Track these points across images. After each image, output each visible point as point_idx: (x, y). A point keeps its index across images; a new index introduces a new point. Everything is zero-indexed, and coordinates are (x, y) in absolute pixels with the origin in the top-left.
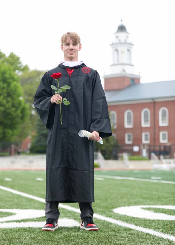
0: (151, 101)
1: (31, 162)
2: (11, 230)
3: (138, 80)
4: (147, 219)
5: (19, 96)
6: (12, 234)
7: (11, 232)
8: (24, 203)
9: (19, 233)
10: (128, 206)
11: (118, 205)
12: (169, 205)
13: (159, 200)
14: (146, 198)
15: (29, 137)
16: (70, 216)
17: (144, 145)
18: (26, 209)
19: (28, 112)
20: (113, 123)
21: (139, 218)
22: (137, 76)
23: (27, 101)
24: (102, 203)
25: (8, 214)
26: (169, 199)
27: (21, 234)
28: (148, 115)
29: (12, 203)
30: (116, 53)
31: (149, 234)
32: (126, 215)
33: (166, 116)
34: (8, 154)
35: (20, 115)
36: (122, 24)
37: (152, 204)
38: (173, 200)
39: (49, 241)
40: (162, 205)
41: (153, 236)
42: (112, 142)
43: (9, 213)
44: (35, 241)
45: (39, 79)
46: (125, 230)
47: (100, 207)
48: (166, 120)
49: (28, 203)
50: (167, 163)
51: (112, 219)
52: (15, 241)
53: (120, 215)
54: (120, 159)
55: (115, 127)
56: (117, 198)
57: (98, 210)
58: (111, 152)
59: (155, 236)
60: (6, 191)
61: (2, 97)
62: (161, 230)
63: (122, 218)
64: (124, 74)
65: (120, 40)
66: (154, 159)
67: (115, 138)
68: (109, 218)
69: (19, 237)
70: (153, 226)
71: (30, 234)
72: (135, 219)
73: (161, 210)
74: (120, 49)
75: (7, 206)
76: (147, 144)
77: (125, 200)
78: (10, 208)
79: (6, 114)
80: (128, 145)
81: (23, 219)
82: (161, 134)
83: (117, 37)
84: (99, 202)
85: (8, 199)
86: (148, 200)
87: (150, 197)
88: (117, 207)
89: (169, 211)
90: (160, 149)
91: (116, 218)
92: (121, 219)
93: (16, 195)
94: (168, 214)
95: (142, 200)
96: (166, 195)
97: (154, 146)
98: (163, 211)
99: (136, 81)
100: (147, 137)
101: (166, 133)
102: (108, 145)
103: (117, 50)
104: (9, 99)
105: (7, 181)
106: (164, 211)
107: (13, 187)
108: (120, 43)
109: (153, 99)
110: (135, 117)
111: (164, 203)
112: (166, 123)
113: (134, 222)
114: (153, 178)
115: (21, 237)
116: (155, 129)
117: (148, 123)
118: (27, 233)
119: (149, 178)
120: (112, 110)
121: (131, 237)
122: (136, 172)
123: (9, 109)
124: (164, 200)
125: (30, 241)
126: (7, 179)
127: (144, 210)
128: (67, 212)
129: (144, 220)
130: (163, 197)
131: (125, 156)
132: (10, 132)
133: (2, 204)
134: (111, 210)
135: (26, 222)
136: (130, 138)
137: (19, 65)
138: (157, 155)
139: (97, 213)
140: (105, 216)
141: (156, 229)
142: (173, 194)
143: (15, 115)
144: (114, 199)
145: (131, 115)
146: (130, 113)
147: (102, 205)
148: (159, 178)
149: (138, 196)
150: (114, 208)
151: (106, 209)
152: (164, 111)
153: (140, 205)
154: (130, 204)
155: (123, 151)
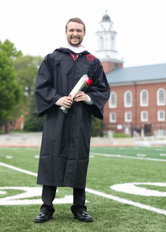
0: (133, 84)
1: (25, 139)
2: (27, 207)
3: (121, 64)
4: (141, 195)
8: (30, 181)
9: (34, 210)
10: (123, 183)
11: (112, 182)
12: (158, 182)
13: (148, 177)
14: (136, 175)
15: (22, 116)
17: (127, 123)
18: (34, 186)
21: (135, 195)
22: (120, 61)
23: (20, 84)
24: (98, 180)
26: (156, 176)
28: (130, 97)
29: (19, 181)
30: (101, 40)
31: (146, 210)
32: (122, 192)
33: (146, 97)
36: (106, 14)
37: (143, 181)
40: (152, 182)
41: (150, 211)
43: (21, 191)
45: (32, 64)
47: (98, 184)
48: (146, 101)
50: (148, 140)
51: (111, 196)
53: (117, 192)
54: (105, 136)
56: (110, 175)
57: (97, 187)
58: (97, 130)
59: (152, 211)
60: (10, 169)
62: (155, 206)
63: (119, 195)
64: (108, 59)
65: (104, 29)
66: (136, 136)
68: (108, 194)
72: (131, 196)
73: (152, 186)
74: (104, 37)
75: (16, 184)
76: (130, 123)
77: (118, 177)
78: (20, 186)
80: (113, 124)
81: (34, 196)
82: (142, 113)
83: (102, 26)
84: (96, 180)
85: (15, 177)
86: (139, 177)
87: (140, 174)
88: (113, 185)
89: (159, 188)
90: (141, 126)
91: (114, 194)
93: (21, 172)
95: (133, 177)
96: (153, 172)
97: (136, 124)
99: (119, 66)
100: (129, 117)
101: (147, 112)
103: (102, 38)
105: (8, 159)
106: (155, 188)
107: (16, 165)
108: (105, 32)
109: (134, 82)
110: (118, 99)
111: (153, 180)
113: (131, 198)
114: (138, 155)
116: (136, 109)
117: (130, 104)
119: (135, 156)
122: (121, 148)
124: (152, 177)
126: (9, 157)
127: (137, 187)
129: (139, 196)
130: (151, 174)
131: (110, 133)
133: (11, 182)
134: (108, 187)
136: (114, 117)
137: (13, 52)
138: (138, 132)
140: (105, 193)
141: (151, 205)
142: (159, 171)
144: (108, 176)
145: (114, 96)
146: (114, 94)
147: (99, 182)
148: (144, 155)
149: (129, 174)
150: (111, 185)
151: (104, 186)
152: (144, 92)
153: (133, 182)
154: (123, 181)
155: (108, 129)
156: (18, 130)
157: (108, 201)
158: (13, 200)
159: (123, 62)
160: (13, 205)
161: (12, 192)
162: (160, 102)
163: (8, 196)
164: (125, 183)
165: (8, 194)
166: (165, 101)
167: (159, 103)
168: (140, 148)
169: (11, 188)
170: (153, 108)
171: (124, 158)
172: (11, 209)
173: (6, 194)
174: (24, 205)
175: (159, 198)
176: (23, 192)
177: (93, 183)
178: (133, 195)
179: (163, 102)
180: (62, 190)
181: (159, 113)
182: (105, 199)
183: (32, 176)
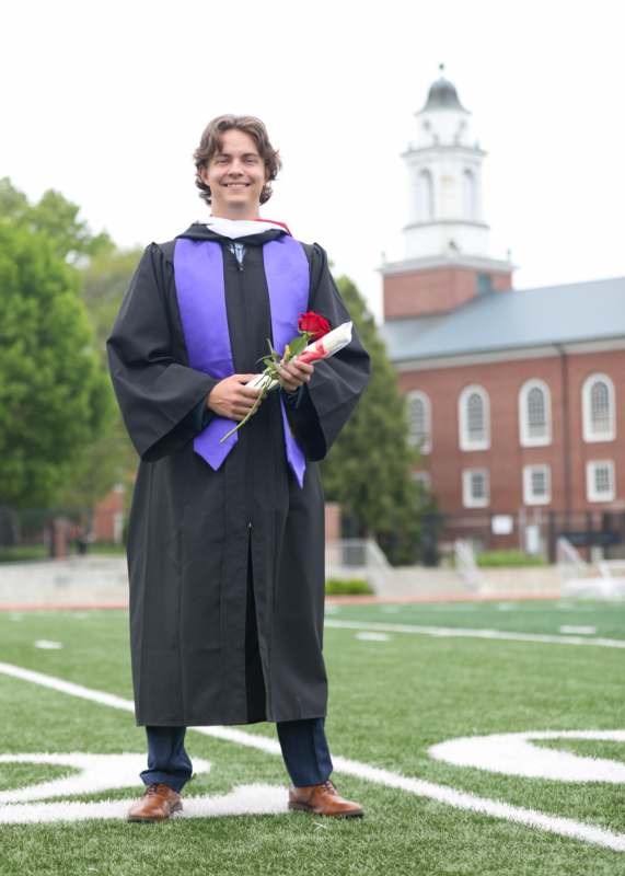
0: (553, 352)
2: (68, 830)
3: (506, 277)
4: (550, 780)
5: (80, 344)
6: (72, 845)
7: (68, 839)
8: (111, 730)
9: (95, 840)
10: (484, 734)
11: (442, 730)
13: (593, 708)
14: (544, 704)
15: (119, 490)
16: (276, 776)
17: (530, 510)
18: (119, 751)
20: (419, 434)
21: (526, 778)
22: (500, 262)
24: (386, 724)
25: (55, 772)
27: (104, 845)
28: (541, 403)
29: (64, 731)
30: (423, 182)
31: (558, 836)
32: (475, 769)
33: (607, 405)
34: (43, 551)
36: (442, 78)
37: (566, 725)
39: (207, 866)
40: (604, 727)
41: (573, 841)
42: (417, 504)
43: (57, 769)
44: (155, 868)
46: (476, 822)
47: (380, 740)
48: (607, 419)
49: (124, 731)
50: (614, 574)
51: (426, 783)
52: (83, 870)
53: (453, 766)
54: (445, 562)
55: (426, 449)
56: (439, 705)
57: (375, 750)
58: (414, 537)
59: (583, 842)
60: (41, 688)
61: (19, 346)
62: (601, 819)
63: (462, 779)
64: (452, 256)
65: (436, 138)
66: (568, 560)
67: (427, 486)
68: (414, 779)
69: (97, 856)
70: (573, 806)
71: (137, 844)
72: (510, 781)
73: (601, 745)
74: (436, 169)
75: (48, 743)
76: (543, 507)
77: (471, 712)
78: (62, 751)
79: (35, 409)
80: (475, 512)
81: (108, 787)
82: (591, 469)
83: (427, 125)
84: (377, 723)
85: (52, 718)
86: (554, 712)
87: (561, 698)
88: (441, 741)
90: (590, 523)
91: (440, 779)
92: (460, 783)
93: (79, 699)
95: (528, 711)
96: (615, 691)
97: (568, 513)
98: (606, 749)
99: (496, 284)
100: (542, 484)
101: (609, 465)
102: (401, 512)
103: (426, 173)
105: (43, 651)
106: (611, 752)
107: (65, 673)
108: (437, 147)
109: (557, 345)
110: (494, 415)
111: (610, 720)
112: (607, 429)
113: (505, 791)
114: (567, 629)
115: (106, 855)
116: (568, 451)
117: (541, 434)
118: (123, 840)
119: (555, 632)
120: (413, 388)
121: (499, 849)
122: (504, 607)
124: (608, 709)
125: (136, 869)
126: (44, 644)
127: (538, 748)
128: (263, 760)
129: (540, 784)
130: (606, 699)
131: (465, 551)
132: (52, 471)
133: (29, 735)
134: (422, 750)
135: (119, 799)
136: (480, 487)
138: (576, 545)
139: (374, 763)
140: (401, 774)
141: (583, 815)
143: (67, 411)
144: (430, 708)
145: (480, 403)
146: (479, 397)
147: (387, 733)
148: (588, 630)
149: (517, 698)
150: (432, 743)
151: (402, 747)
152: (599, 385)
153: (524, 731)
154: (487, 725)
155: (455, 534)
156: (105, 545)
158: (19, 803)
159: (515, 268)
160: (11, 823)
161: (23, 774)
164: (496, 732)
165: (5, 780)
168: (579, 603)
169: (22, 758)
171: (506, 641)
174: (62, 822)
176: (65, 774)
177: (361, 738)
178: (518, 776)
180: (231, 763)
182: (394, 799)
183: (118, 713)
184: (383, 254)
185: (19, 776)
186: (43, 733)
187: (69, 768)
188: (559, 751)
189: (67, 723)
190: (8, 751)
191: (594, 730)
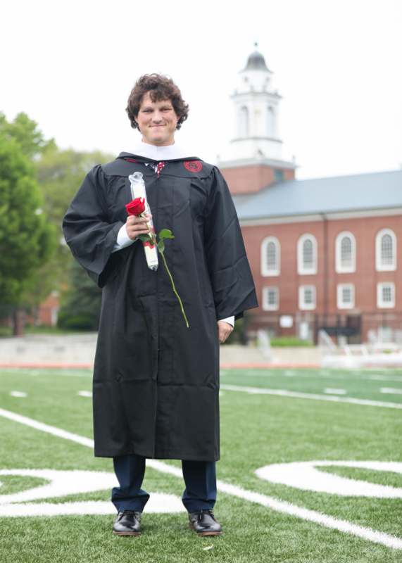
0: (318, 218)
1: (61, 349)
2: (47, 521)
3: (292, 172)
4: (330, 494)
5: (34, 207)
8: (63, 454)
9: (66, 529)
10: (287, 462)
11: (262, 458)
12: (371, 459)
13: (350, 446)
14: (321, 442)
15: (55, 294)
16: (167, 487)
17: (303, 313)
18: (70, 468)
19: (53, 240)
21: (316, 492)
22: (288, 163)
23: (51, 217)
24: (228, 453)
25: (37, 482)
26: (370, 444)
28: (311, 249)
29: (37, 454)
30: (243, 114)
31: (338, 531)
32: (285, 486)
33: (350, 251)
35: (37, 248)
36: (256, 52)
37: (335, 457)
38: (380, 448)
40: (358, 459)
47: (227, 465)
48: (350, 259)
49: (72, 454)
50: (353, 353)
51: (257, 494)
53: (272, 483)
54: (251, 343)
56: (258, 441)
57: (224, 471)
59: (355, 536)
60: (18, 424)
62: (364, 521)
63: (277, 490)
64: (258, 160)
65: (252, 87)
66: (325, 343)
68: (250, 491)
72: (305, 494)
73: (358, 471)
74: (250, 105)
75: (28, 462)
76: (311, 312)
77: (277, 447)
78: (37, 468)
80: (270, 313)
81: (68, 493)
82: (340, 289)
83: (246, 80)
85: (28, 444)
86: (327, 448)
87: (330, 438)
88: (262, 466)
89: (375, 475)
90: (339, 322)
91: (264, 491)
92: (276, 494)
93: (43, 432)
94: (375, 483)
95: (312, 447)
96: (362, 434)
97: (326, 315)
98: (361, 474)
99: (286, 175)
100: (310, 297)
101: (351, 287)
103: (245, 108)
104: (14, 213)
105: (16, 398)
106: (364, 476)
107: (32, 414)
108: (254, 93)
109: (322, 214)
110: (283, 254)
111: (361, 454)
113: (303, 500)
114: (329, 391)
116: (327, 279)
117: (311, 267)
119: (321, 392)
122: (289, 374)
123: (14, 234)
124: (359, 446)
126: (16, 394)
127: (321, 472)
128: (158, 476)
129: (325, 496)
130: (357, 439)
131: (263, 337)
132: (15, 284)
133: (15, 456)
134: (251, 471)
136: (273, 298)
137: (35, 141)
138: (330, 335)
140: (241, 488)
142: (376, 431)
143: (25, 248)
144: (253, 443)
145: (275, 248)
146: (274, 244)
147: (229, 459)
148: (342, 392)
149: (304, 437)
150: (257, 467)
151: (240, 469)
152: (347, 239)
153: (312, 460)
154: (288, 456)
155: (257, 326)
156: (45, 328)
157: (248, 508)
158: (17, 503)
159: (296, 167)
160: (14, 516)
161: (15, 483)
162: (383, 263)
163: (5, 492)
164: (294, 461)
165: (6, 487)
166: (394, 260)
167: (381, 266)
168: (334, 372)
169: (14, 472)
170: (366, 276)
171: (294, 398)
172: (9, 526)
173: (2, 486)
174: (43, 516)
175: (373, 501)
176: (42, 484)
178: (311, 492)
179: (390, 263)
181: (380, 288)
182: (242, 503)
183: (68, 443)
184: (218, 157)
185: (14, 485)
186: (24, 455)
187: (43, 479)
188: (334, 474)
189: (37, 449)
190: (5, 467)
191: (353, 460)
